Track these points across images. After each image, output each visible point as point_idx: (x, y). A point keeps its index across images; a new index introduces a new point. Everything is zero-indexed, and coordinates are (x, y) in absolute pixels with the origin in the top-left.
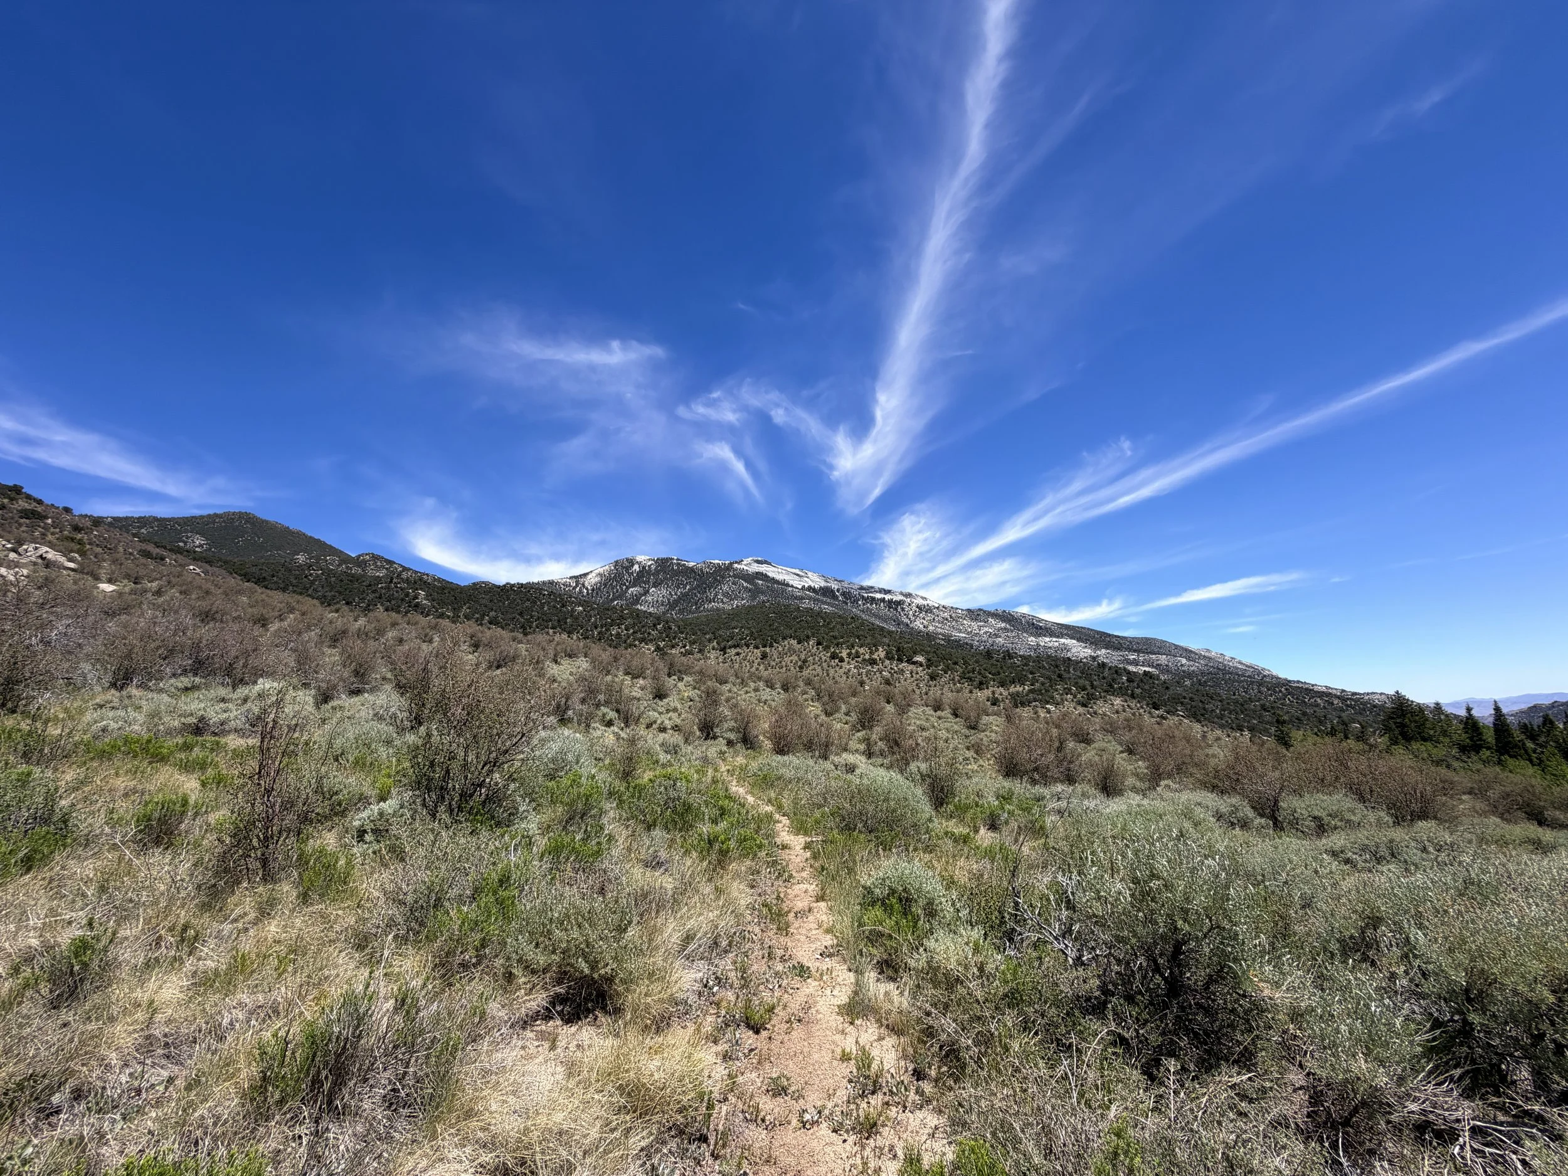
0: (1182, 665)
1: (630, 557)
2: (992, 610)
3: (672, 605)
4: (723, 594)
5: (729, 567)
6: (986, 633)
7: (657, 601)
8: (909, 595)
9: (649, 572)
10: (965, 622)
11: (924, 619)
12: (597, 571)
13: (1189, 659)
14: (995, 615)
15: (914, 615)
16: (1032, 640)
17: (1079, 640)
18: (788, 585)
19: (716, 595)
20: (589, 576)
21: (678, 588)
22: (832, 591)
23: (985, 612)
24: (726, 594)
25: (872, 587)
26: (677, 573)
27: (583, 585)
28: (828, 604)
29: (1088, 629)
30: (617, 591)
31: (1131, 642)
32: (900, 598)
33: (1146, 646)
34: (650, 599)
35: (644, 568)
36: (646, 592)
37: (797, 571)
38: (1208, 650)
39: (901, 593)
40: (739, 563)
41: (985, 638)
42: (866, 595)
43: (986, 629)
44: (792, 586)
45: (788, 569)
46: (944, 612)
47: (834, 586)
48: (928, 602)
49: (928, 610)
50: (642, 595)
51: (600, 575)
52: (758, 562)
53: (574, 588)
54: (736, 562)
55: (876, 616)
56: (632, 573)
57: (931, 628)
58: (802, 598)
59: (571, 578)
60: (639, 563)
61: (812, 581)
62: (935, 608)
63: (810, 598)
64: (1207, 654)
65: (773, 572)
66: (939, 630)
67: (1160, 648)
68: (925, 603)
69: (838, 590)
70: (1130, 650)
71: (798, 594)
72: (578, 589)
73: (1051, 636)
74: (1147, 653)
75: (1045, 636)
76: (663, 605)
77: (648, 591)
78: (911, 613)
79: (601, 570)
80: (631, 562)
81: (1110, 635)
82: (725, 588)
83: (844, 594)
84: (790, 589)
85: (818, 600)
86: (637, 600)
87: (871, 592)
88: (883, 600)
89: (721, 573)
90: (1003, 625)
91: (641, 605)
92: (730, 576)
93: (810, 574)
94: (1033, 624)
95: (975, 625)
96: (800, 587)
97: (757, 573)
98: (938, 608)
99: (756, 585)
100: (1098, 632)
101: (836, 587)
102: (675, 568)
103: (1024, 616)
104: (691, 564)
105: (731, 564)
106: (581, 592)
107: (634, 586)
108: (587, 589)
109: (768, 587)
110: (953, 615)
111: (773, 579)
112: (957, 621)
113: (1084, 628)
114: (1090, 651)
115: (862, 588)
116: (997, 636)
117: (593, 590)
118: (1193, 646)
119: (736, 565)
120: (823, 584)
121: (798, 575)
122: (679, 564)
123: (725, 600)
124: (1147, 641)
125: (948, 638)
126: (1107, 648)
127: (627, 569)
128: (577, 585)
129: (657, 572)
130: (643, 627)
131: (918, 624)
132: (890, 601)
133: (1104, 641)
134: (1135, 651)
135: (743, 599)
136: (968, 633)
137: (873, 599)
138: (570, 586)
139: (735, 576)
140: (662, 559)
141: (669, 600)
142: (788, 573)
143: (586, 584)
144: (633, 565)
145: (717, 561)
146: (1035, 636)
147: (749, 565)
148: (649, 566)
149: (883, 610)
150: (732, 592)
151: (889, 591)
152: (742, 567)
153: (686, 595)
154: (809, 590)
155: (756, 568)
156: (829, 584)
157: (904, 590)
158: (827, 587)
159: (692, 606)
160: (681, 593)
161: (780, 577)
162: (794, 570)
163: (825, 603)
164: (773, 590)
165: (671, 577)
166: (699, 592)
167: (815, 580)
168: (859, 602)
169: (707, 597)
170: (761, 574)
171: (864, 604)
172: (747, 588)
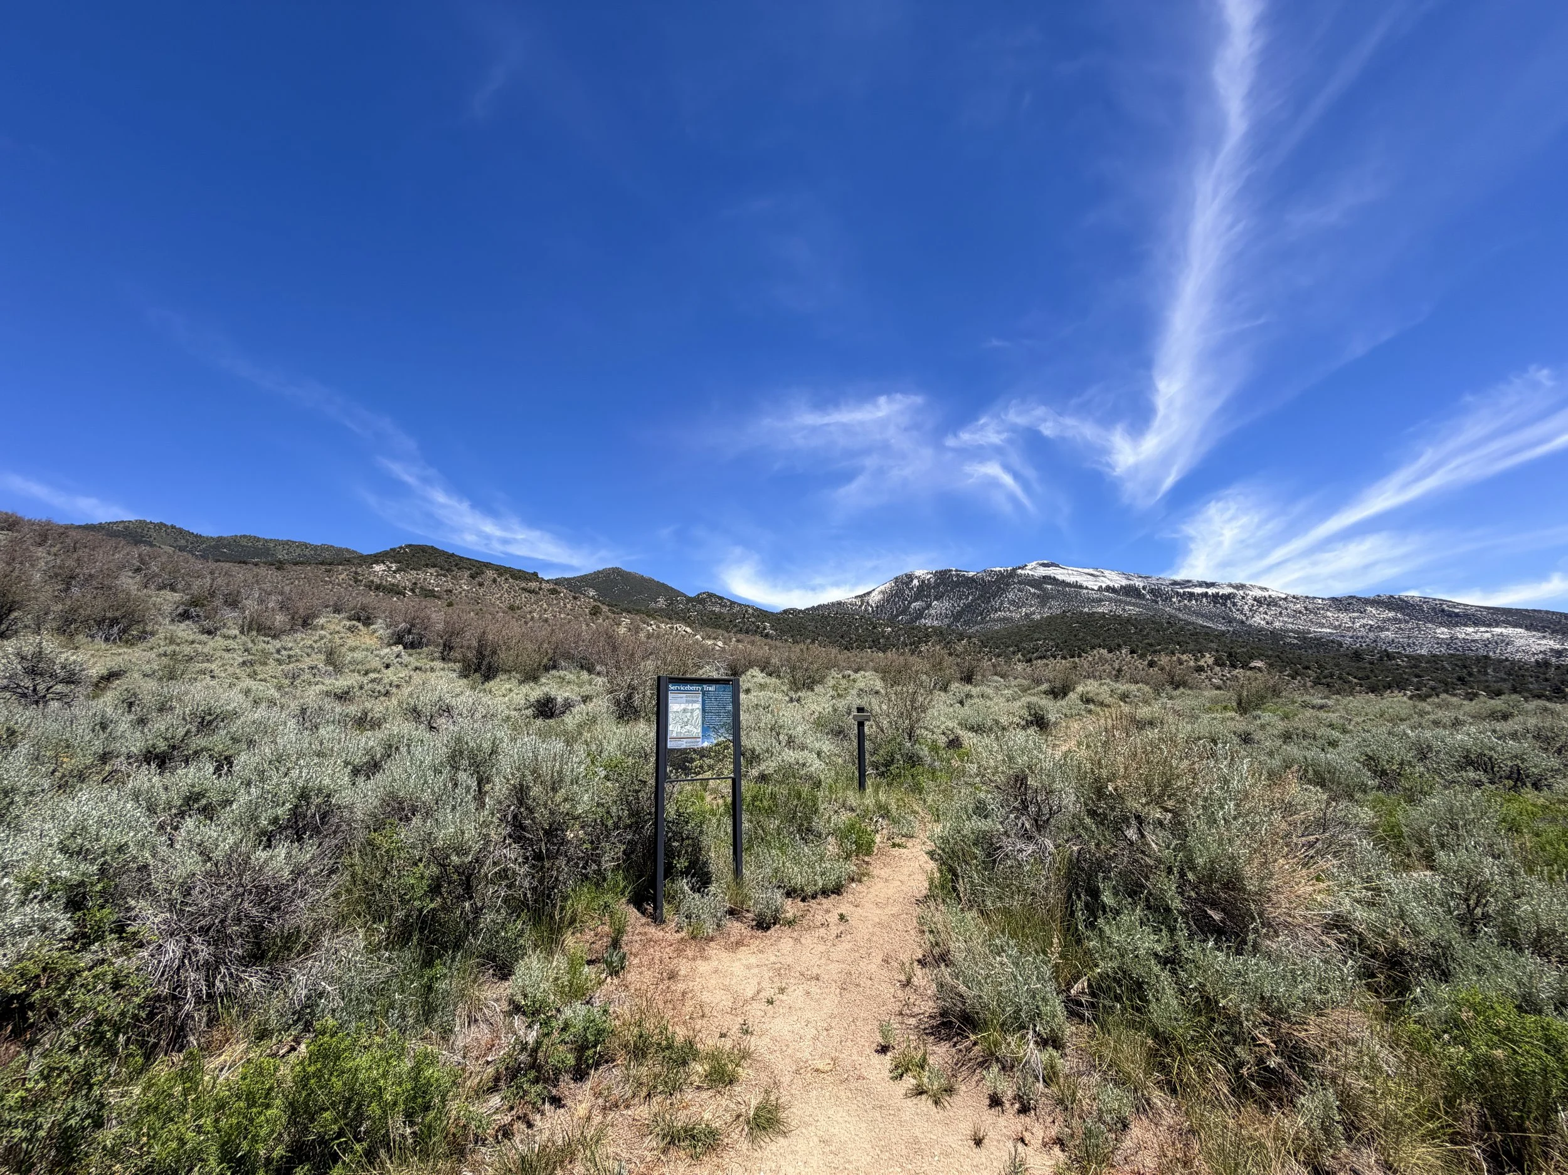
1: (908, 571)
2: (1371, 595)
3: (957, 617)
4: (1009, 603)
5: (1012, 575)
7: (939, 613)
8: (1242, 587)
9: (929, 586)
10: (1329, 614)
11: (1266, 613)
12: (879, 589)
14: (1377, 602)
15: (1251, 610)
16: (1443, 632)
18: (1081, 587)
19: (1002, 604)
20: (873, 594)
21: (961, 599)
22: (1139, 591)
23: (1359, 599)
24: (1012, 602)
25: (1189, 581)
26: (958, 584)
27: (868, 603)
28: (1134, 605)
29: (1547, 612)
30: (898, 605)
32: (1228, 591)
34: (933, 612)
35: (923, 582)
36: (929, 606)
37: (1091, 571)
39: (1230, 585)
40: (1022, 568)
41: (1363, 632)
42: (1181, 591)
43: (1365, 621)
44: (1087, 588)
45: (1080, 570)
46: (1295, 604)
47: (1139, 583)
48: (1270, 593)
49: (1271, 602)
50: (925, 609)
51: (882, 592)
52: (1044, 565)
53: (860, 606)
54: (1020, 568)
55: (1199, 614)
56: (912, 588)
57: (1277, 624)
58: (1101, 600)
59: (856, 597)
60: (918, 578)
61: (1111, 580)
62: (1281, 599)
63: (1110, 600)
65: (1061, 575)
66: (1290, 626)
68: (1266, 594)
69: (1144, 588)
71: (1095, 596)
72: (863, 608)
73: (1475, 624)
75: (1466, 625)
76: (946, 617)
78: (1246, 607)
79: (882, 588)
80: (910, 578)
82: (1011, 596)
83: (1152, 591)
84: (1085, 591)
85: (1120, 600)
86: (920, 614)
87: (1189, 587)
88: (1206, 595)
89: (1005, 581)
90: (1391, 614)
91: (925, 619)
92: (1015, 583)
93: (1107, 573)
94: (1443, 611)
95: (1344, 617)
96: (1096, 588)
97: (1044, 577)
98: (1285, 599)
99: (1044, 590)
101: (1142, 585)
102: (955, 579)
103: (1425, 600)
104: (971, 574)
105: (1014, 570)
106: (866, 610)
107: (916, 600)
108: (872, 606)
109: (1058, 591)
110: (1310, 606)
111: (1062, 582)
112: (1316, 614)
113: (1539, 611)
114: (1552, 643)
115: (1175, 583)
116: (1382, 629)
117: (877, 607)
119: (1019, 571)
120: (1124, 582)
121: (1092, 575)
122: (958, 575)
123: (1011, 608)
125: (1302, 636)
127: (907, 584)
128: (862, 604)
129: (937, 585)
130: (948, 643)
131: (1258, 620)
132: (1215, 596)
135: (1031, 606)
136: (1335, 628)
137: (1192, 595)
138: (856, 605)
139: (1020, 583)
140: (941, 572)
141: (952, 612)
142: (1081, 574)
143: (870, 602)
144: (914, 582)
145: (998, 569)
146: (1447, 626)
147: (1034, 570)
148: (928, 580)
149: (1205, 606)
150: (1019, 599)
151: (1213, 585)
152: (1026, 572)
153: (969, 606)
154: (1108, 591)
155: (1042, 572)
156: (1132, 582)
157: (1233, 583)
158: (1130, 586)
159: (977, 617)
160: (964, 604)
161: (1071, 579)
162: (1086, 571)
163: (1129, 604)
164: (1065, 594)
165: (952, 589)
166: (983, 602)
167: (1115, 579)
168: (1174, 600)
169: (992, 606)
170: (1049, 577)
171: (1180, 601)
172: (1035, 594)
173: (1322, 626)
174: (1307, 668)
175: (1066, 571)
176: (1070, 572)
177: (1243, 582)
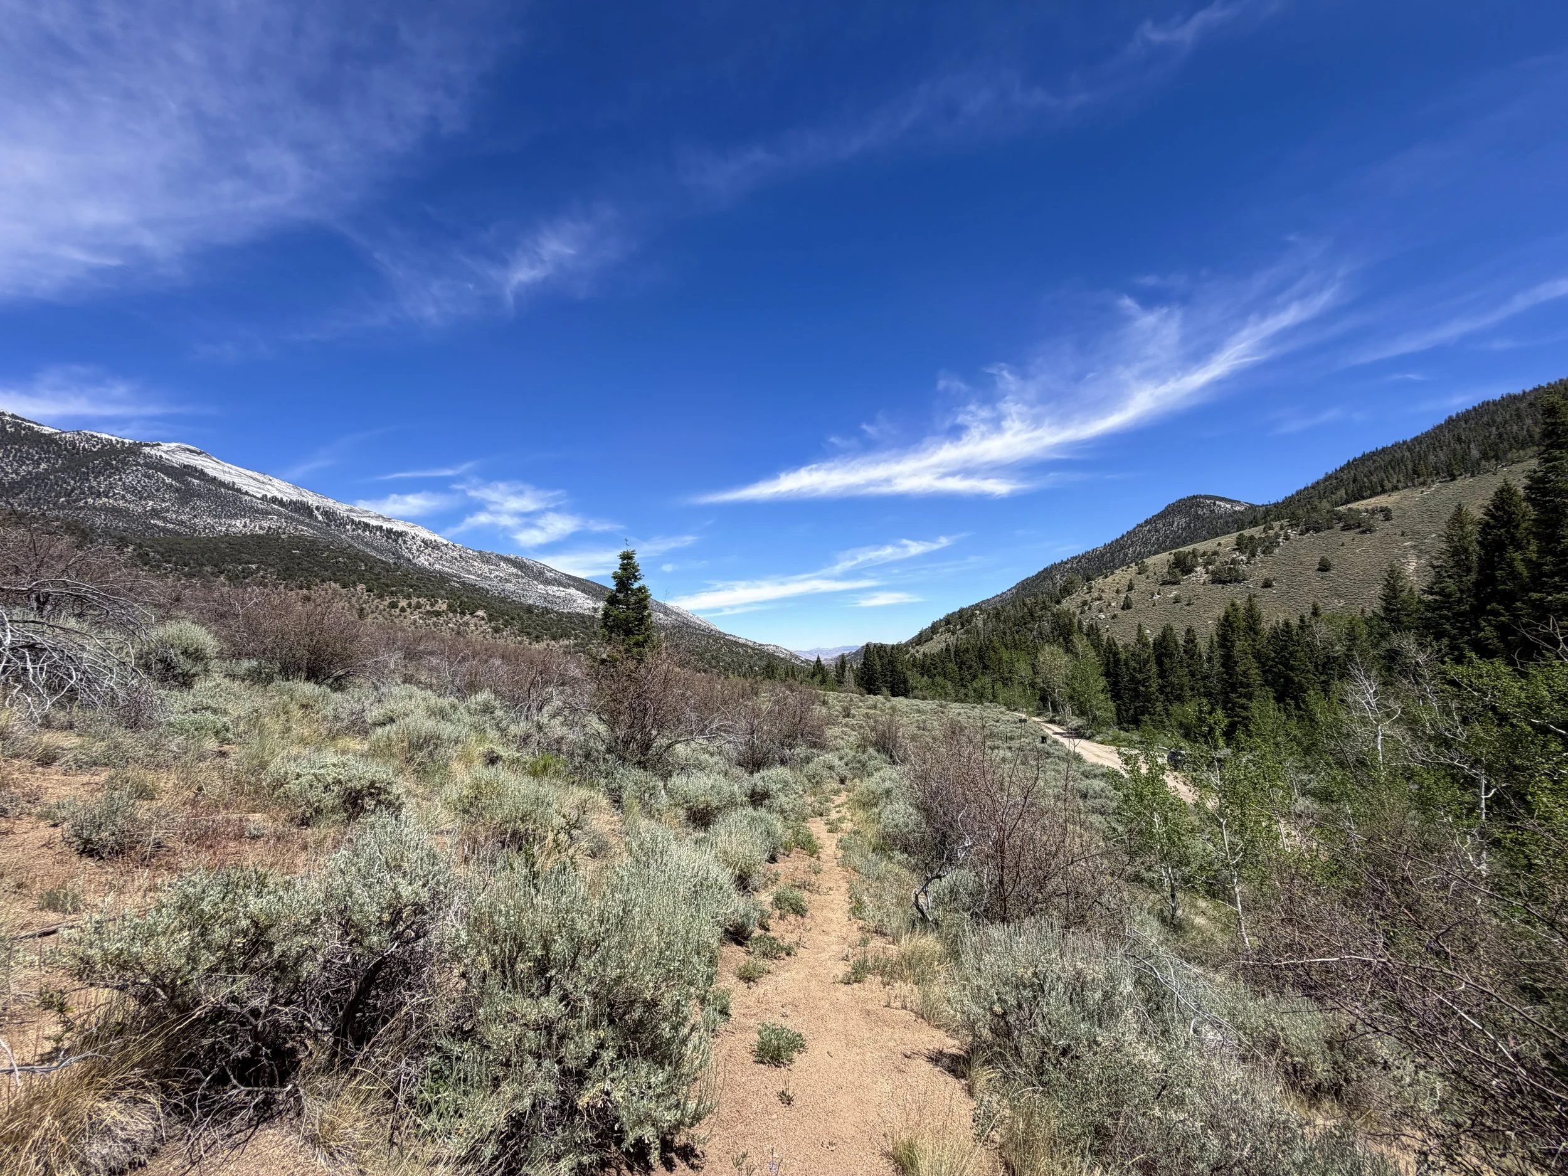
2: (503, 553)
4: (124, 488)
5: (134, 450)
6: (496, 577)
10: (475, 564)
11: (430, 555)
14: (505, 559)
15: (418, 550)
16: (542, 589)
17: (583, 591)
18: (239, 490)
19: (111, 487)
22: (308, 507)
24: (132, 489)
28: (308, 525)
32: (399, 528)
37: (254, 475)
40: (152, 446)
41: (496, 582)
42: (357, 519)
43: (497, 573)
44: (247, 493)
45: (238, 469)
47: (311, 501)
48: (433, 537)
49: (434, 546)
52: (189, 452)
54: (147, 445)
55: (372, 546)
57: (437, 567)
58: (268, 513)
61: (280, 491)
62: (442, 544)
63: (280, 515)
65: (215, 469)
66: (448, 570)
68: (430, 537)
69: (317, 508)
71: (260, 506)
73: (558, 585)
75: (553, 585)
78: (414, 547)
82: (129, 480)
83: (326, 514)
84: (247, 497)
85: (291, 518)
88: (379, 528)
89: (117, 456)
90: (515, 571)
92: (138, 464)
93: (274, 481)
94: (543, 572)
95: (485, 568)
96: (261, 496)
97: (185, 466)
98: (445, 545)
99: (187, 483)
101: (314, 504)
103: (533, 563)
105: (137, 445)
109: (209, 490)
110: (463, 555)
111: (215, 479)
112: (467, 562)
114: (590, 603)
116: (507, 581)
119: (147, 450)
120: (295, 497)
121: (255, 480)
125: (457, 580)
131: (423, 561)
132: (390, 531)
135: (164, 501)
136: (479, 576)
137: (367, 525)
139: (146, 465)
142: (240, 475)
145: (104, 436)
146: (544, 584)
147: (170, 453)
149: (379, 539)
150: (143, 487)
152: (159, 453)
154: (273, 501)
155: (183, 459)
156: (305, 500)
158: (301, 503)
161: (227, 478)
162: (248, 473)
163: (302, 523)
164: (218, 496)
166: (71, 478)
167: (283, 492)
168: (348, 527)
169: (91, 488)
170: (195, 469)
171: (352, 528)
172: (171, 486)
173: (470, 573)
174: (513, 619)
176: (227, 469)
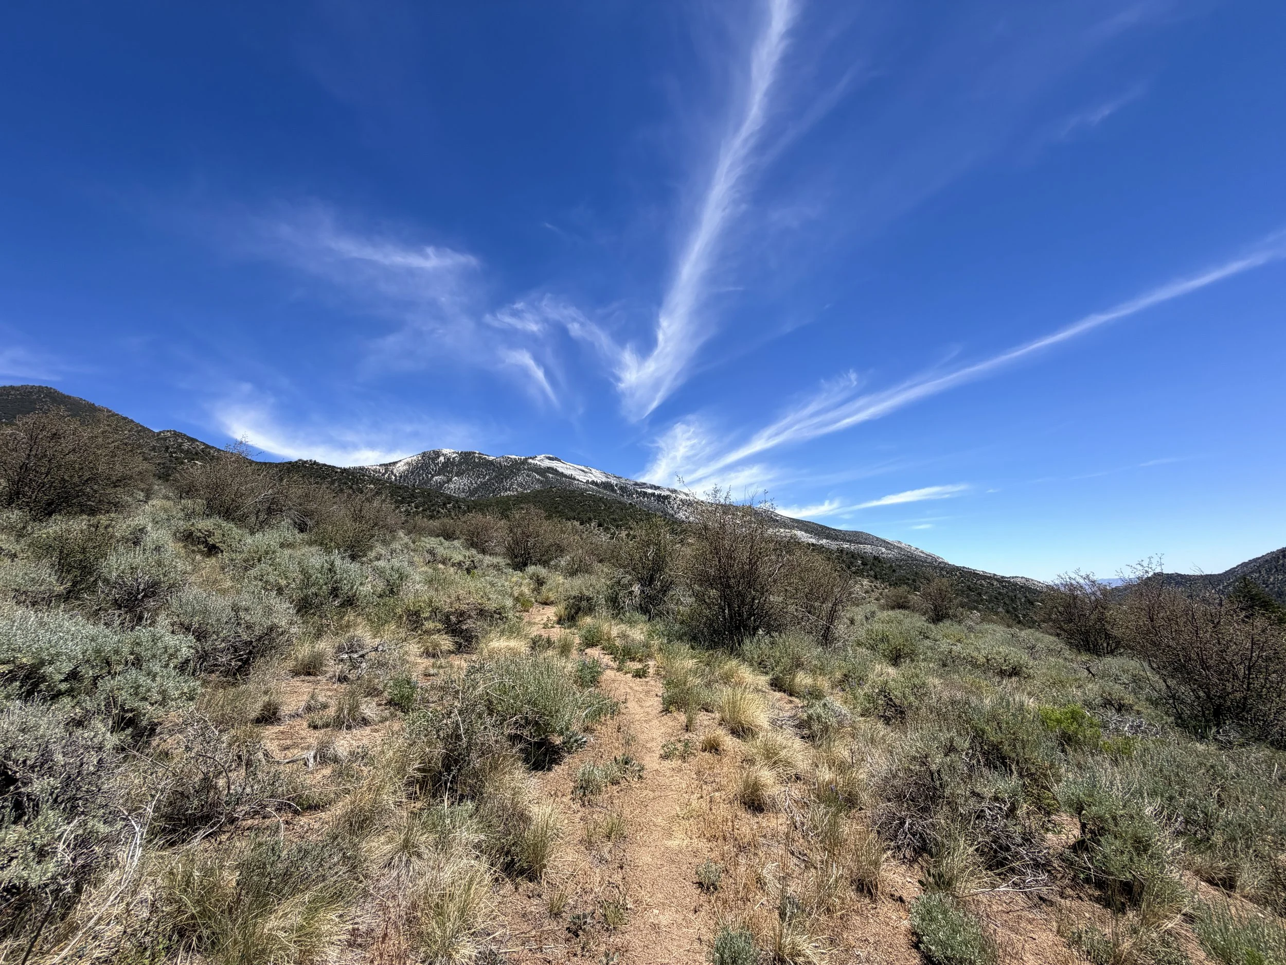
0: (882, 553)
1: (436, 449)
3: (472, 493)
4: (518, 485)
5: (524, 462)
7: (459, 489)
8: (674, 491)
9: (453, 464)
11: (686, 511)
12: (405, 461)
13: (887, 548)
15: (678, 508)
18: (574, 479)
19: (511, 485)
20: (398, 465)
21: (478, 477)
22: (612, 486)
25: (645, 484)
26: (478, 465)
27: (392, 472)
28: (608, 496)
30: (423, 478)
31: (844, 534)
32: (667, 493)
33: (856, 537)
34: (452, 486)
35: (449, 459)
36: (449, 480)
37: (583, 468)
38: (899, 542)
39: (668, 490)
40: (533, 458)
42: (639, 490)
44: (578, 480)
45: (575, 466)
46: (702, 506)
47: (613, 481)
48: (690, 497)
49: (689, 504)
50: (445, 483)
51: (408, 463)
52: (550, 459)
53: (383, 475)
54: (531, 458)
55: (647, 506)
56: (438, 464)
57: (691, 519)
58: (586, 491)
59: (381, 465)
60: (444, 455)
61: (596, 477)
62: (695, 502)
63: (593, 491)
64: (899, 545)
65: (562, 467)
67: (866, 539)
68: (688, 498)
69: (616, 485)
70: (844, 540)
71: (583, 488)
72: (386, 476)
74: (857, 543)
76: (463, 492)
77: (451, 480)
78: (676, 506)
79: (409, 460)
80: (438, 454)
81: (828, 528)
82: (520, 479)
83: (621, 488)
84: (575, 483)
85: (599, 493)
86: (440, 486)
87: (644, 488)
88: (653, 494)
89: (517, 467)
92: (525, 469)
93: (593, 470)
96: (585, 481)
97: (548, 468)
99: (547, 478)
100: (821, 526)
101: (615, 482)
102: (477, 460)
104: (491, 458)
105: (526, 459)
106: (389, 477)
107: (439, 474)
108: (395, 476)
109: (557, 480)
111: (562, 473)
115: (636, 484)
117: (401, 477)
118: (889, 538)
119: (530, 461)
120: (604, 479)
121: (583, 471)
122: (480, 457)
123: (519, 489)
124: (856, 534)
126: (827, 539)
127: (433, 459)
128: (386, 472)
129: (460, 463)
131: (681, 515)
132: (659, 496)
133: (824, 533)
134: (848, 541)
137: (645, 493)
138: (379, 472)
139: (529, 469)
140: (465, 453)
141: (469, 487)
142: (575, 469)
143: (395, 471)
144: (438, 457)
145: (513, 457)
147: (542, 461)
148: (454, 458)
149: (654, 504)
150: (526, 483)
151: (658, 488)
152: (536, 462)
153: (485, 484)
154: (592, 484)
155: (547, 463)
156: (611, 480)
157: (670, 488)
158: (607, 483)
159: (490, 494)
160: (481, 482)
161: (567, 472)
162: (580, 467)
164: (561, 484)
165: (473, 468)
166: (497, 482)
167: (597, 476)
169: (503, 486)
170: (552, 469)
171: (637, 497)
172: (539, 479)
175: (565, 466)
176: (568, 467)
177: (676, 489)
